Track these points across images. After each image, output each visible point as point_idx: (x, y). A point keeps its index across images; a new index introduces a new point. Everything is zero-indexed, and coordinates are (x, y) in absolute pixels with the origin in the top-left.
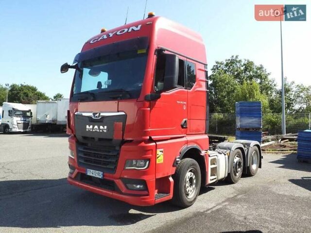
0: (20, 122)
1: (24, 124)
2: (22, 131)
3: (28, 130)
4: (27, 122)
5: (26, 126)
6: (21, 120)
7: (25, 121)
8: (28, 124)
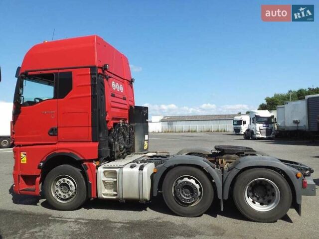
0: (262, 128)
1: (266, 130)
2: (265, 137)
3: (271, 136)
4: (269, 128)
5: (268, 132)
6: (264, 127)
7: (268, 127)
8: (271, 130)
